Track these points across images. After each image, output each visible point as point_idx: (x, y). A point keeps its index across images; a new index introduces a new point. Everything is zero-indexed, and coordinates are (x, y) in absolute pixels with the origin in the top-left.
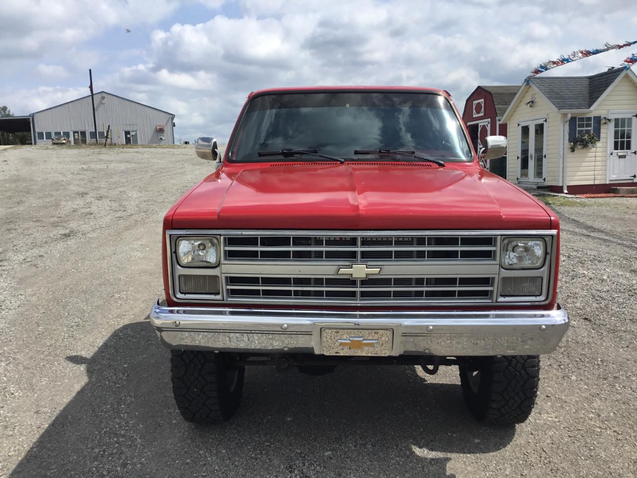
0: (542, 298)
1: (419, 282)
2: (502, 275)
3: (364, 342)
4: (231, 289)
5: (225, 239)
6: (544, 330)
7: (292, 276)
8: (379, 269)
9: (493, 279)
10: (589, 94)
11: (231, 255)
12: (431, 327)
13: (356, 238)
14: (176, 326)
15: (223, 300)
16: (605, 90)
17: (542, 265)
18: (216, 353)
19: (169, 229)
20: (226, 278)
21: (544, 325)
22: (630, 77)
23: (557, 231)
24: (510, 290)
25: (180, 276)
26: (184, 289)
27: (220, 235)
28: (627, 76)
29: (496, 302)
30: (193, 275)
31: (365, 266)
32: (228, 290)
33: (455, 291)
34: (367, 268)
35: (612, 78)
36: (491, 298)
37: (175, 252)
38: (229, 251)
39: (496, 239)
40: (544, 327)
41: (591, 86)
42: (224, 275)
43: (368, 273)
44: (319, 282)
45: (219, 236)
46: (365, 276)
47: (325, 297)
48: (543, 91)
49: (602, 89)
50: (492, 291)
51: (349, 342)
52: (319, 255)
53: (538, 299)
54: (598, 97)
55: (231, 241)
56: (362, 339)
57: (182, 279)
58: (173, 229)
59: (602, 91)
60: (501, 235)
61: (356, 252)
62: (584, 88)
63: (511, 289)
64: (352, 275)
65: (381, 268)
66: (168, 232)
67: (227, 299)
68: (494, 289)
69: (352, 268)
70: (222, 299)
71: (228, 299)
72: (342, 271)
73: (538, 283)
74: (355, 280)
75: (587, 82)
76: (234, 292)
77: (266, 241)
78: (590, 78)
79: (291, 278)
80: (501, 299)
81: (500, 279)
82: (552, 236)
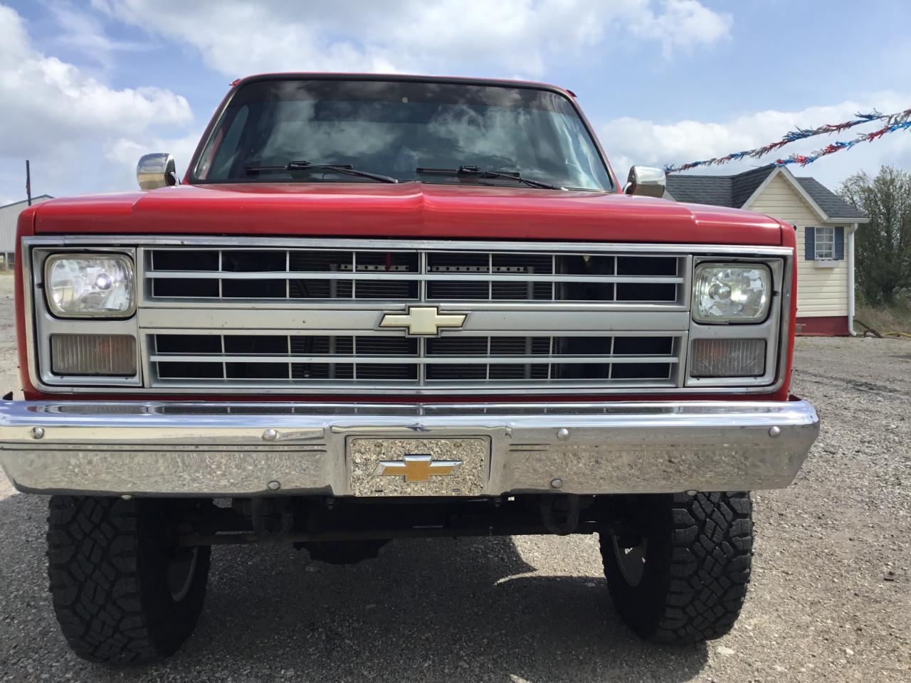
0: (768, 379)
1: (540, 345)
2: (694, 335)
3: (434, 465)
4: (160, 363)
5: (147, 253)
6: (777, 435)
7: (289, 333)
8: (464, 316)
9: (678, 339)
10: (733, 197)
11: (161, 289)
12: (566, 432)
13: (417, 253)
14: (35, 438)
15: (143, 387)
16: (753, 192)
17: (765, 316)
18: (125, 501)
19: (28, 234)
20: (150, 337)
21: (778, 426)
22: (784, 176)
23: (792, 248)
24: (707, 364)
25: (51, 337)
26: (60, 366)
27: (136, 246)
28: (780, 175)
29: (684, 387)
30: (81, 336)
31: (436, 309)
32: (153, 364)
33: (608, 364)
34: (438, 314)
35: (761, 177)
36: (674, 380)
37: (42, 285)
38: (157, 280)
39: (682, 261)
40: (777, 429)
41: (735, 187)
42: (143, 333)
43: (440, 323)
44: (343, 344)
45: (133, 249)
46: (435, 331)
47: (355, 379)
48: (672, 193)
49: (749, 191)
50: (675, 365)
51: (402, 465)
52: (343, 290)
53: (759, 381)
54: (744, 202)
55: (161, 259)
56: (428, 459)
57: (58, 345)
58: (36, 234)
59: (749, 193)
60: (694, 254)
61: (417, 281)
62: (725, 191)
63: (710, 362)
64: (408, 327)
65: (466, 315)
66: (27, 241)
67: (150, 384)
68: (680, 359)
69: (408, 314)
70: (141, 385)
71: (154, 386)
72: (391, 319)
73: (759, 351)
74: (416, 339)
75: (728, 184)
76: (166, 371)
77: (236, 260)
78: (733, 178)
79: (286, 337)
80: (692, 382)
81: (690, 342)
82: (784, 257)
